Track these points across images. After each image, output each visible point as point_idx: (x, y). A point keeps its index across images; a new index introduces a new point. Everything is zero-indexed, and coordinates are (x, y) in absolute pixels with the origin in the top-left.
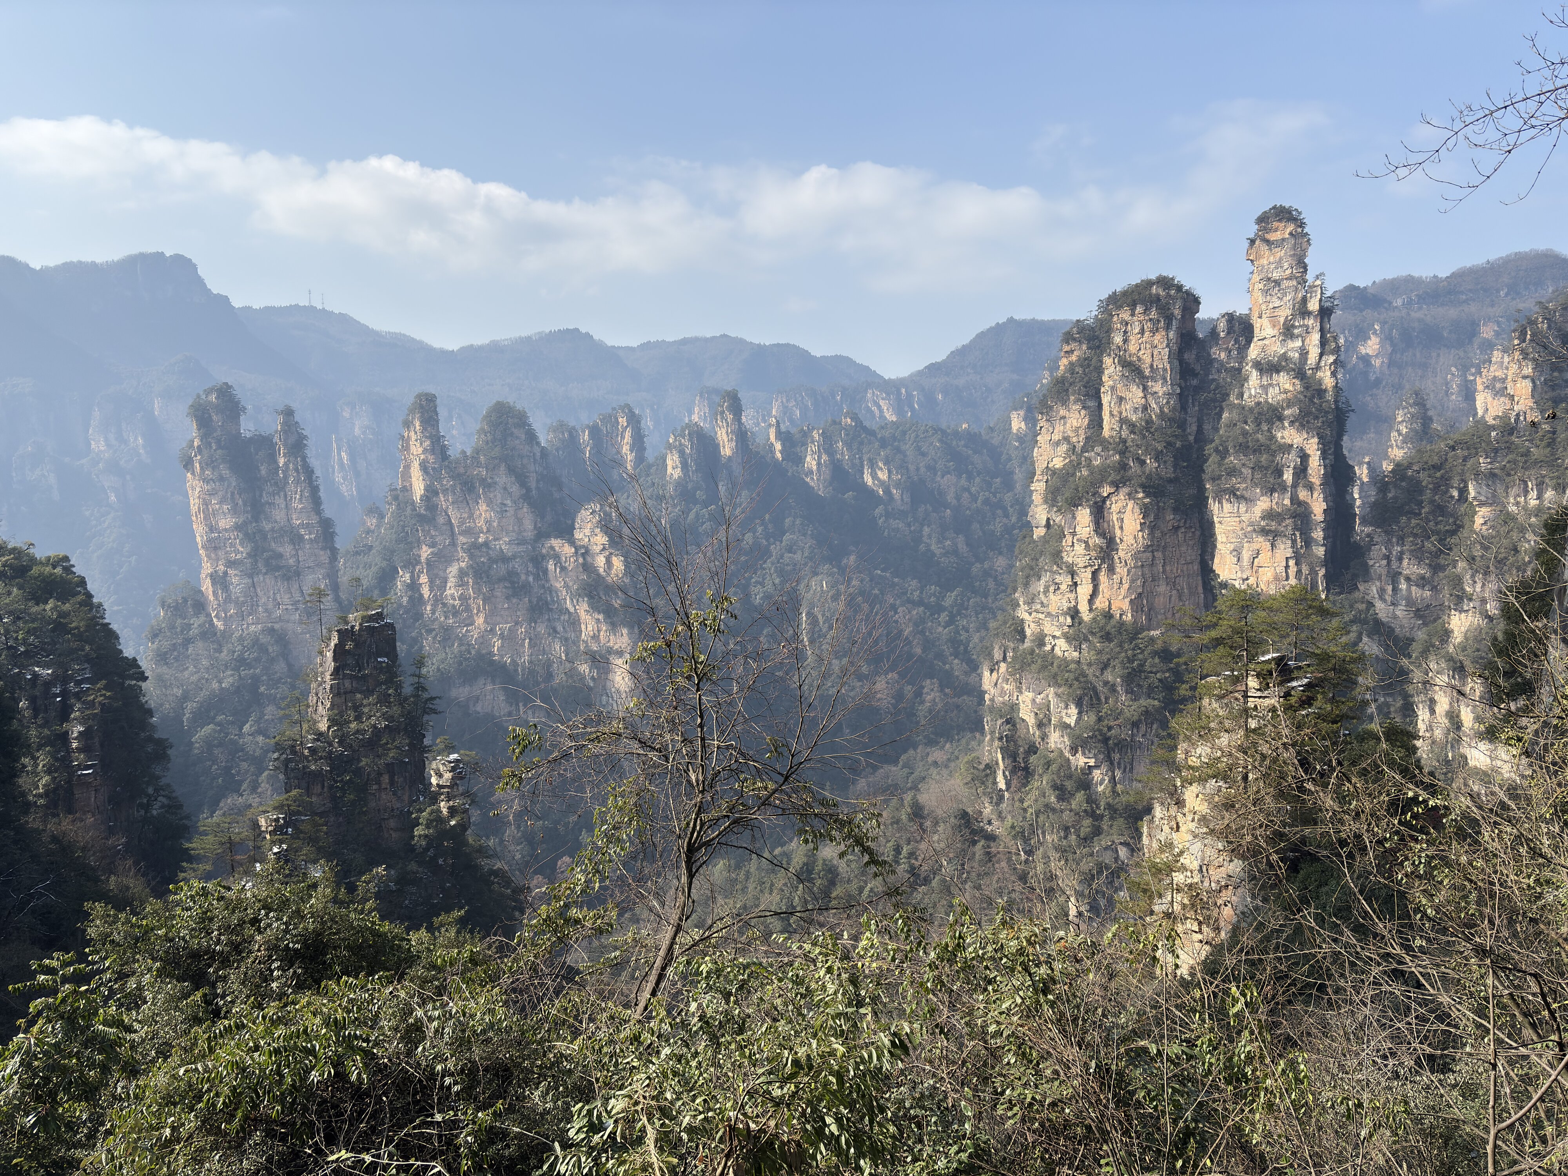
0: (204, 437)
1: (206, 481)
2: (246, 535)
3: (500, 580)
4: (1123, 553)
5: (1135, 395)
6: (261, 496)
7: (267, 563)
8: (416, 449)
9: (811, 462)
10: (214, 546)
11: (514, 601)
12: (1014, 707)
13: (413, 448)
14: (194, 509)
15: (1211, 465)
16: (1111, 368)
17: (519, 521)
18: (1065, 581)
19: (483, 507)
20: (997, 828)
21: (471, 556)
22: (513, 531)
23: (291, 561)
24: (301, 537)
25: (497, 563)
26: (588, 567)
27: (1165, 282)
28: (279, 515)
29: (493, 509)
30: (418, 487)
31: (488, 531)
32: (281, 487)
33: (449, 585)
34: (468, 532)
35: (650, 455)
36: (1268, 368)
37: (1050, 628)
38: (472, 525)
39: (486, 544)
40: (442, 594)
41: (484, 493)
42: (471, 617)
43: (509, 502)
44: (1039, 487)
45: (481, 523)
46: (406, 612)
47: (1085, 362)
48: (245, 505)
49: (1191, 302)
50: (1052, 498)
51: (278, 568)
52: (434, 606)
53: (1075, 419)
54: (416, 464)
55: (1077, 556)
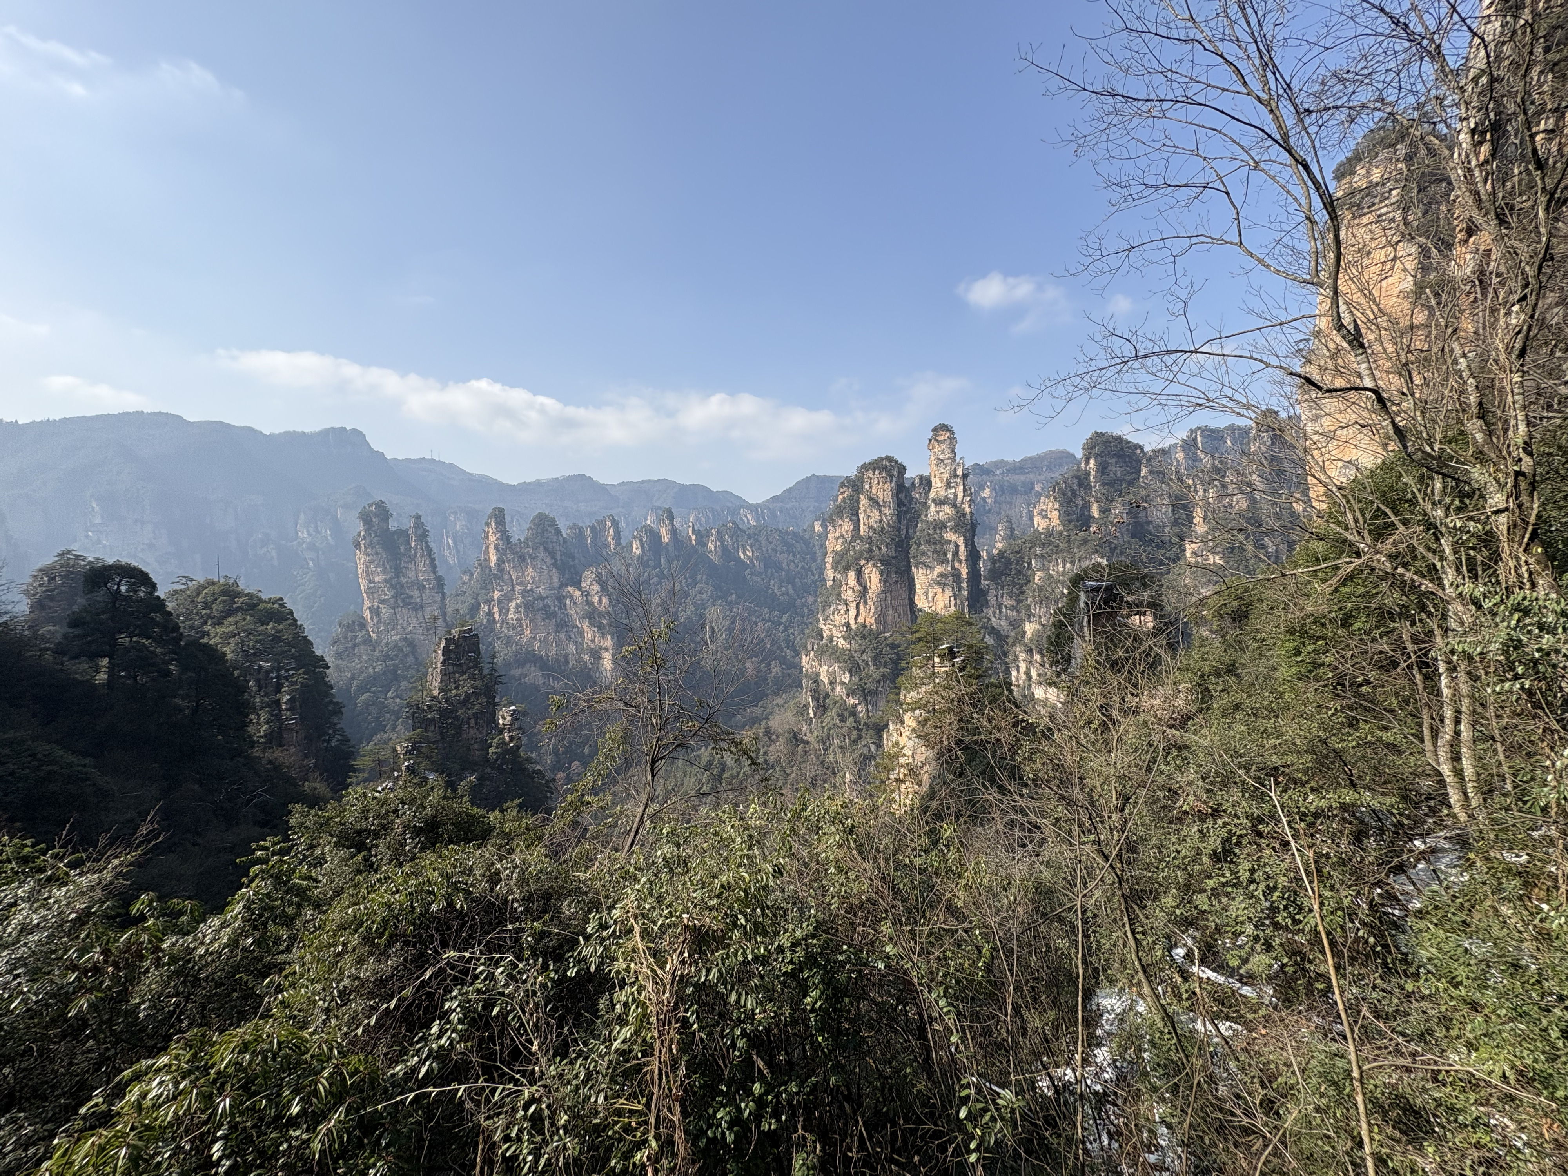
0: (367, 530)
1: (368, 555)
2: (392, 585)
3: (539, 610)
4: (871, 595)
5: (876, 514)
6: (401, 564)
7: (403, 601)
8: (492, 538)
9: (711, 546)
10: (371, 592)
11: (547, 621)
12: (818, 674)
13: (491, 538)
14: (360, 571)
15: (913, 551)
16: (863, 501)
17: (551, 577)
18: (843, 609)
19: (530, 570)
20: (809, 738)
21: (523, 597)
22: (547, 583)
23: (418, 600)
24: (424, 586)
25: (537, 600)
26: (589, 603)
27: (889, 459)
28: (411, 574)
29: (535, 571)
30: (493, 559)
31: (533, 583)
32: (413, 558)
33: (510, 612)
34: (521, 584)
35: (624, 542)
36: (940, 502)
37: (835, 633)
38: (524, 580)
39: (531, 590)
40: (506, 618)
41: (531, 562)
42: (522, 630)
43: (545, 567)
44: (829, 560)
45: (529, 579)
46: (486, 627)
47: (851, 498)
48: (391, 568)
49: (902, 469)
50: (836, 566)
51: (410, 604)
52: (502, 624)
53: (847, 526)
54: (492, 546)
55: (848, 595)
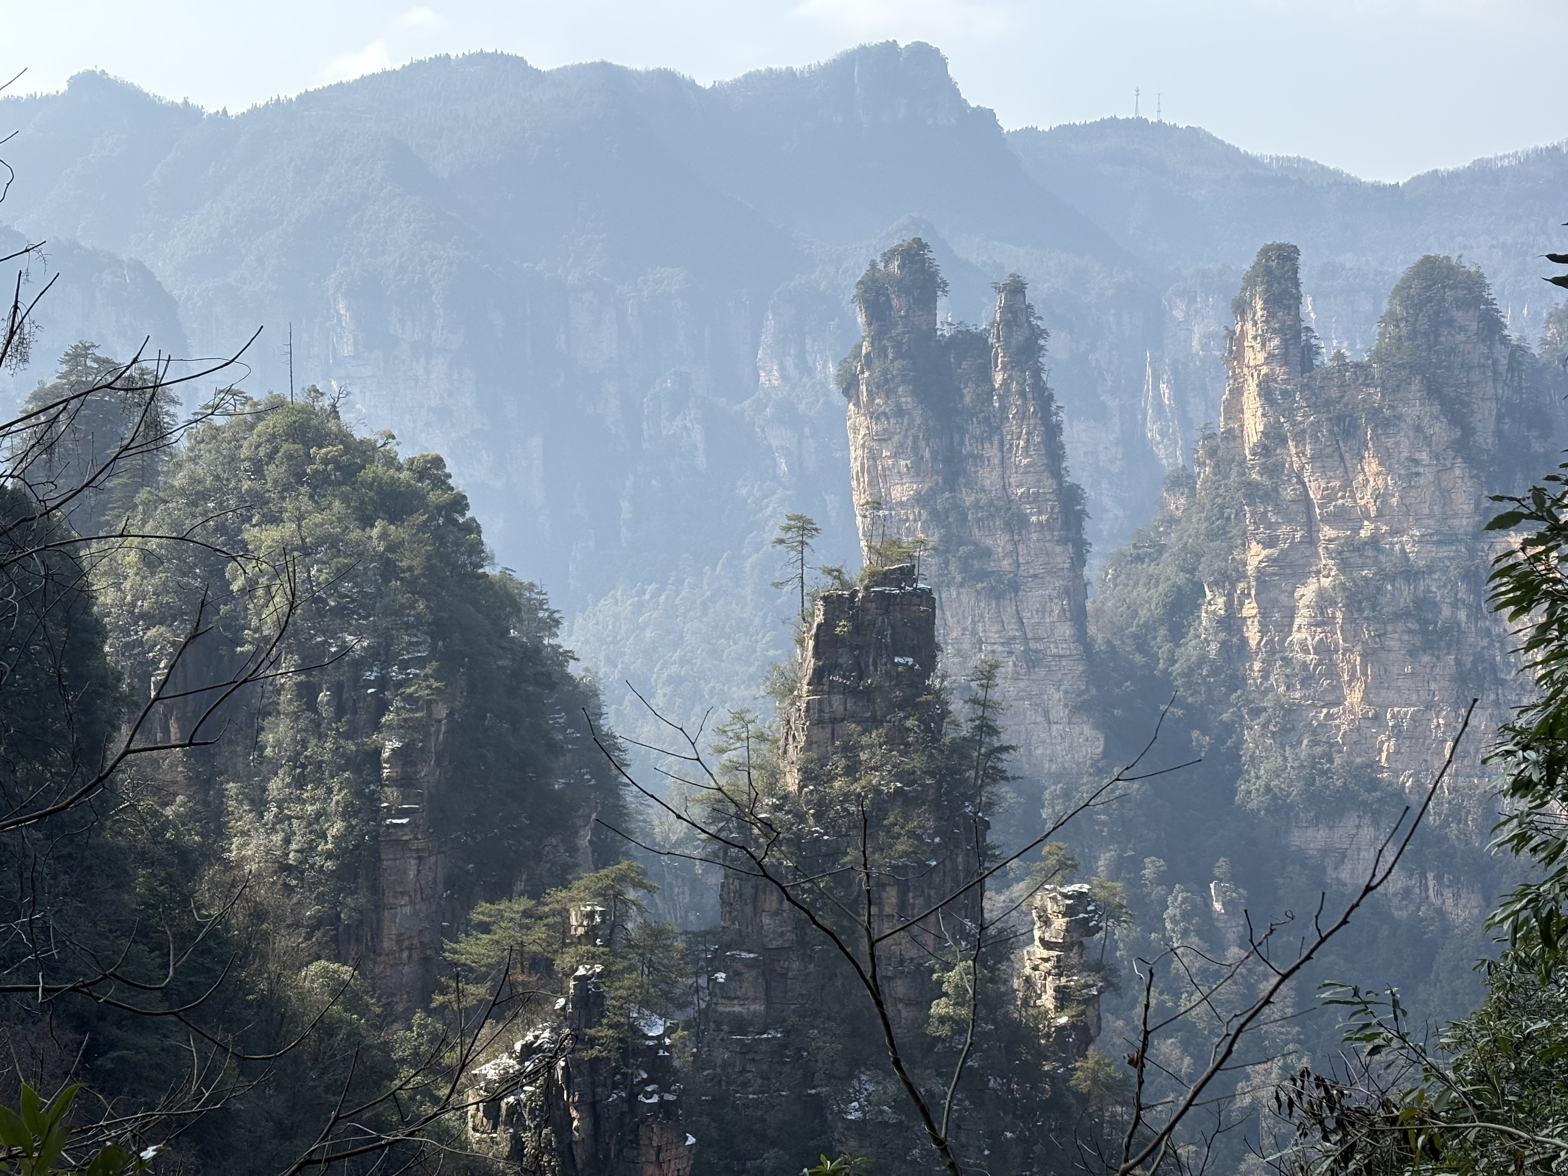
0: (876, 338)
1: (876, 416)
2: (934, 513)
3: (1397, 616)
6: (962, 443)
7: (965, 567)
8: (1255, 356)
11: (1426, 659)
13: (1249, 354)
14: (855, 466)
17: (1445, 495)
19: (1372, 466)
21: (1344, 566)
22: (1431, 516)
23: (1006, 564)
24: (1023, 520)
25: (1392, 579)
28: (989, 478)
29: (1390, 471)
30: (1253, 429)
31: (1380, 514)
32: (994, 426)
33: (1298, 621)
34: (1340, 517)
38: (1349, 503)
39: (1374, 541)
40: (1282, 641)
41: (1376, 437)
42: (1336, 688)
43: (1424, 456)
45: (1366, 499)
46: (1215, 671)
48: (934, 459)
51: (983, 575)
52: (1268, 663)
54: (1252, 386)
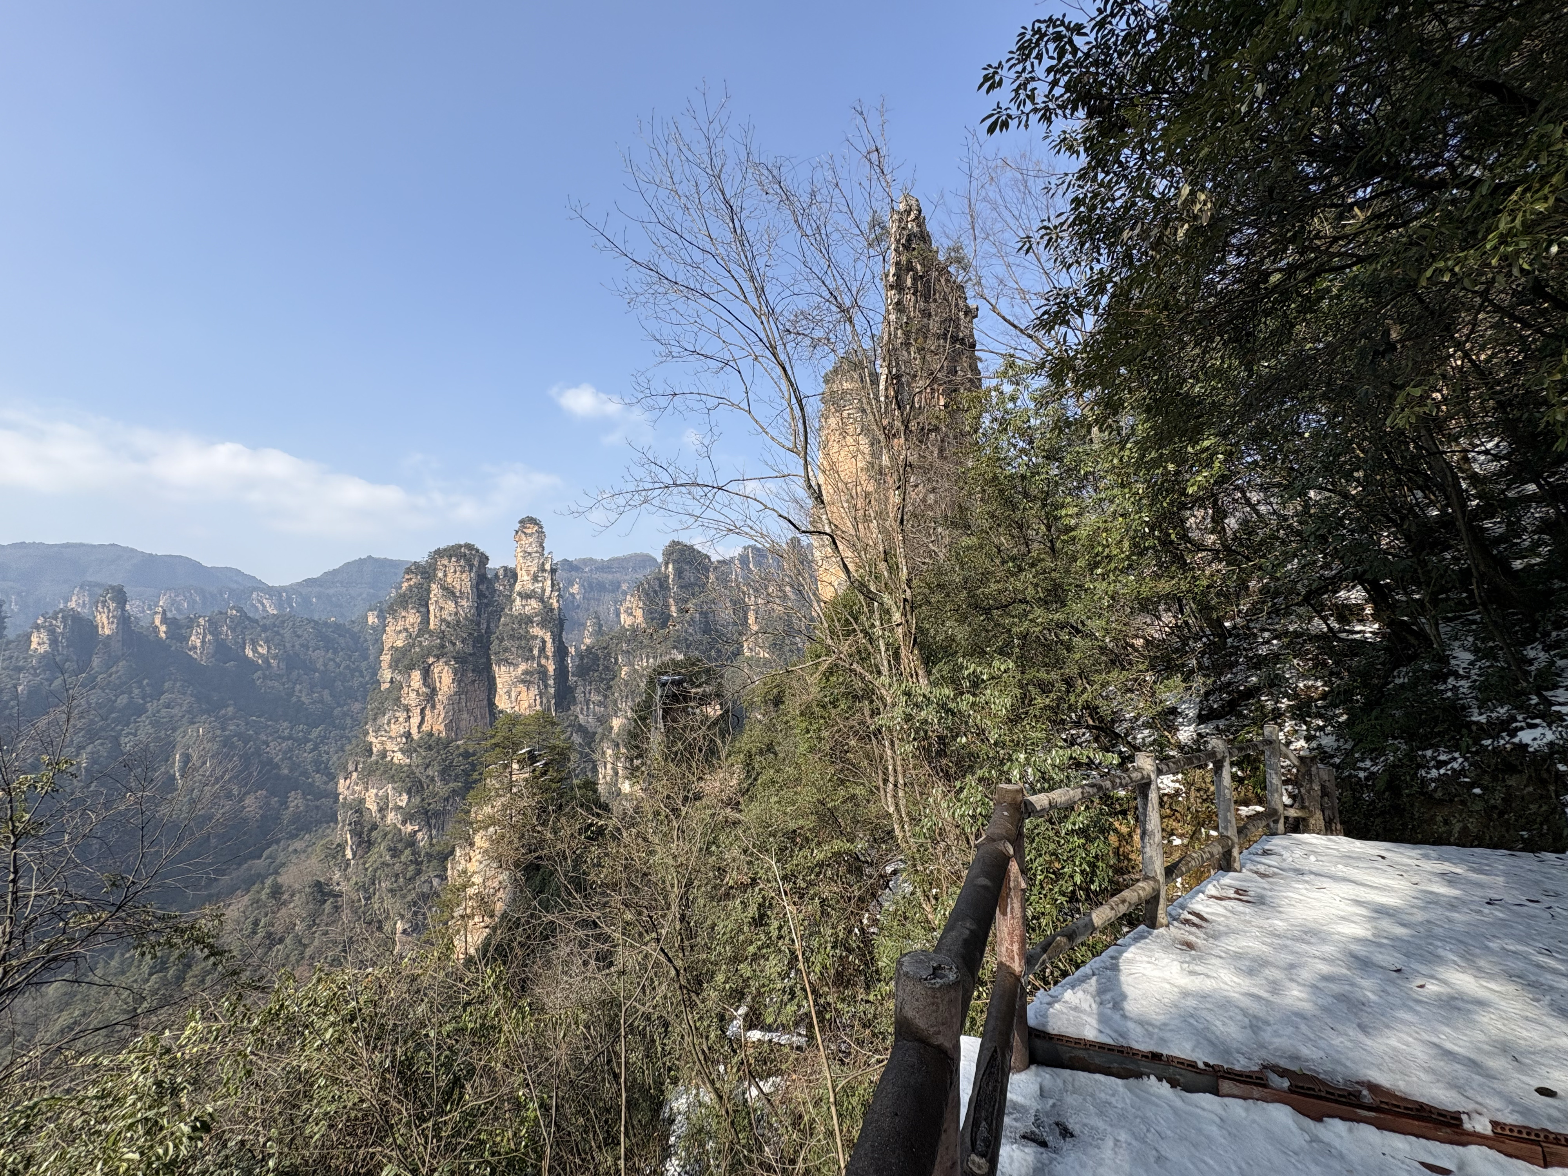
4: (441, 696)
5: (450, 606)
9: (195, 640)
12: (362, 801)
15: (494, 647)
16: (435, 590)
18: (402, 716)
20: (344, 887)
27: (469, 547)
36: (525, 596)
37: (389, 746)
44: (386, 658)
47: (419, 586)
49: (484, 559)
50: (395, 665)
53: (412, 618)
55: (411, 699)
